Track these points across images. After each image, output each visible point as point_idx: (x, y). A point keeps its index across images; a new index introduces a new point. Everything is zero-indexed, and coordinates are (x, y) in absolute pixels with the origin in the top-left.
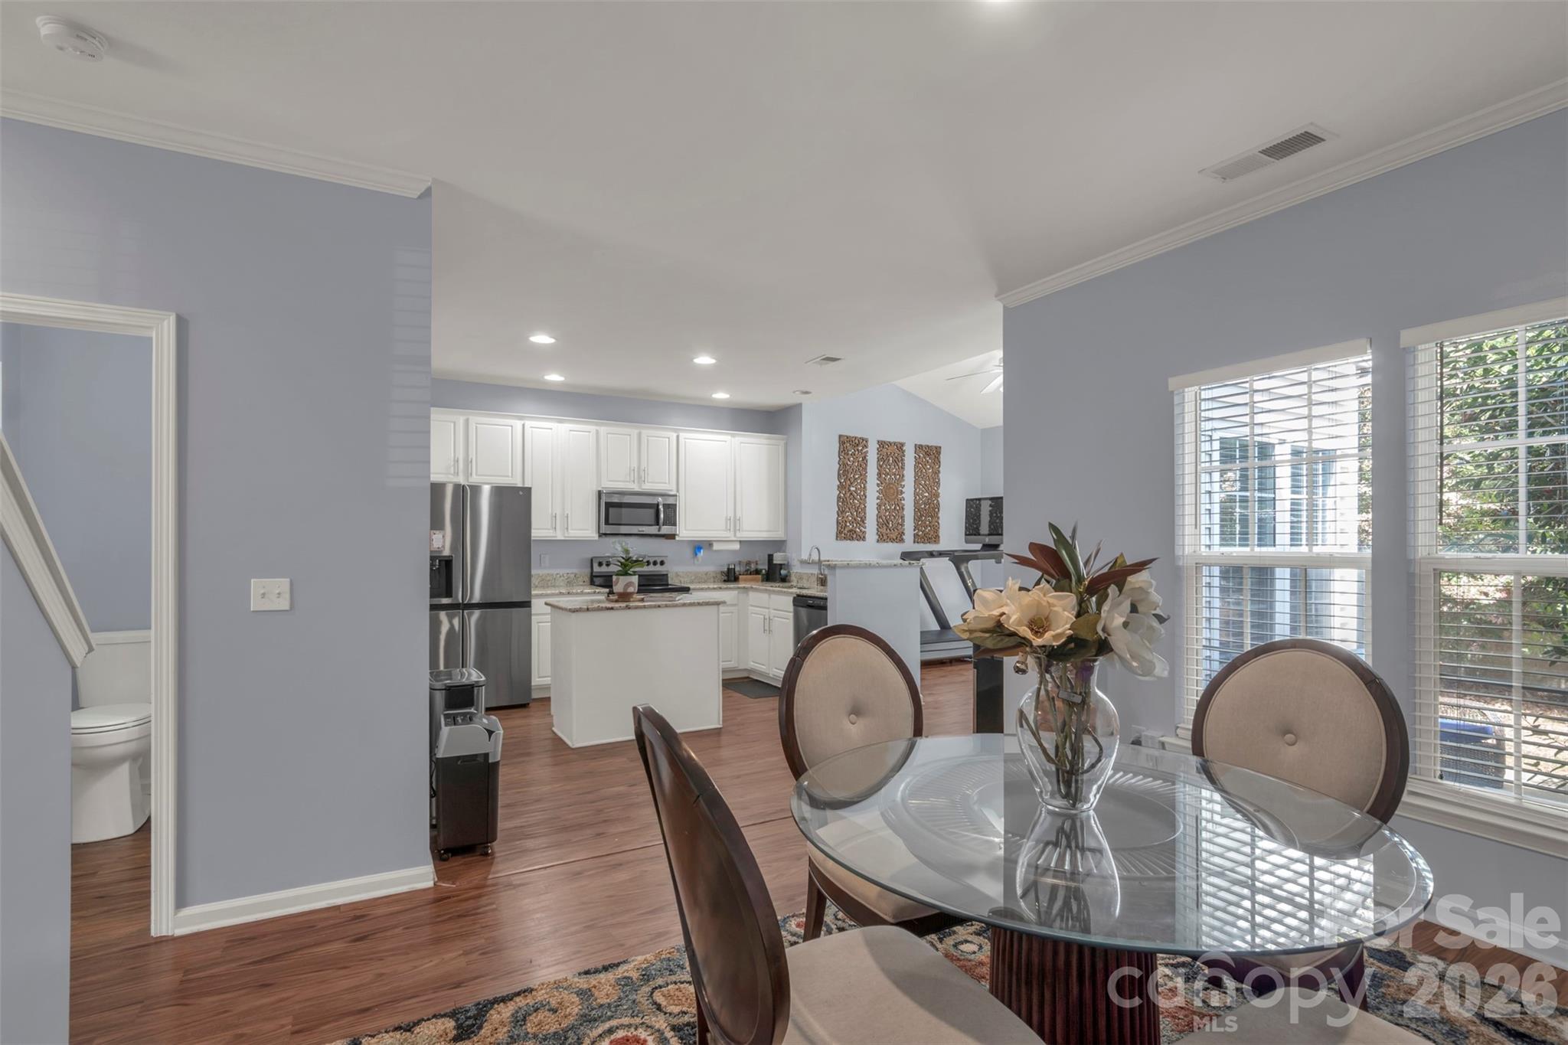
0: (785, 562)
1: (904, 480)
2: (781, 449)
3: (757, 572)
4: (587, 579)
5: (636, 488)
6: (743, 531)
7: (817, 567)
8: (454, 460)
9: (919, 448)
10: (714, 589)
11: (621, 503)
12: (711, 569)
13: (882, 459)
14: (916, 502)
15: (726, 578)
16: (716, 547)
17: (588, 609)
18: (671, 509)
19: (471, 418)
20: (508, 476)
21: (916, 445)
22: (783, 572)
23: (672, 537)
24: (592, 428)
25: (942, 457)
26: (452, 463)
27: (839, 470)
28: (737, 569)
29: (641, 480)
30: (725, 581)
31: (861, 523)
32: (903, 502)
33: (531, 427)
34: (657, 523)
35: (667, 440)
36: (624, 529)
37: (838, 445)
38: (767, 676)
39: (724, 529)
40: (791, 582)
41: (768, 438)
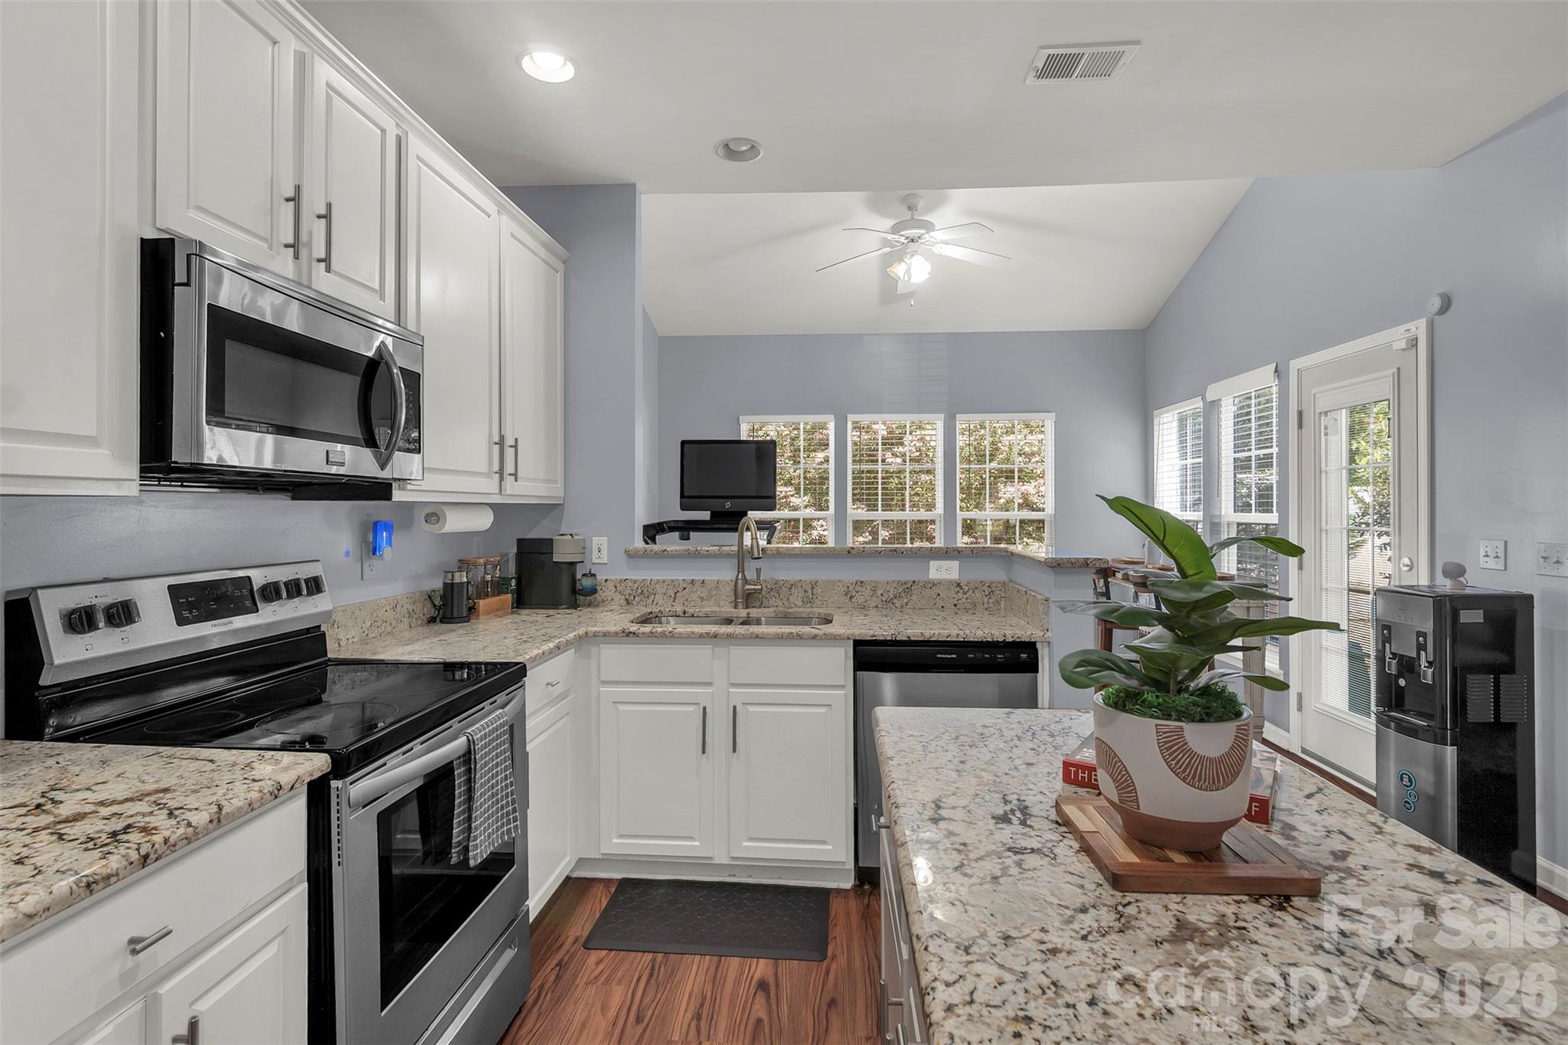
0: (582, 559)
2: (560, 281)
15: (435, 613)
16: (451, 522)
29: (310, 253)
30: (432, 622)
35: (379, 134)
38: (706, 864)
39: (486, 470)
40: (597, 606)
41: (545, 245)
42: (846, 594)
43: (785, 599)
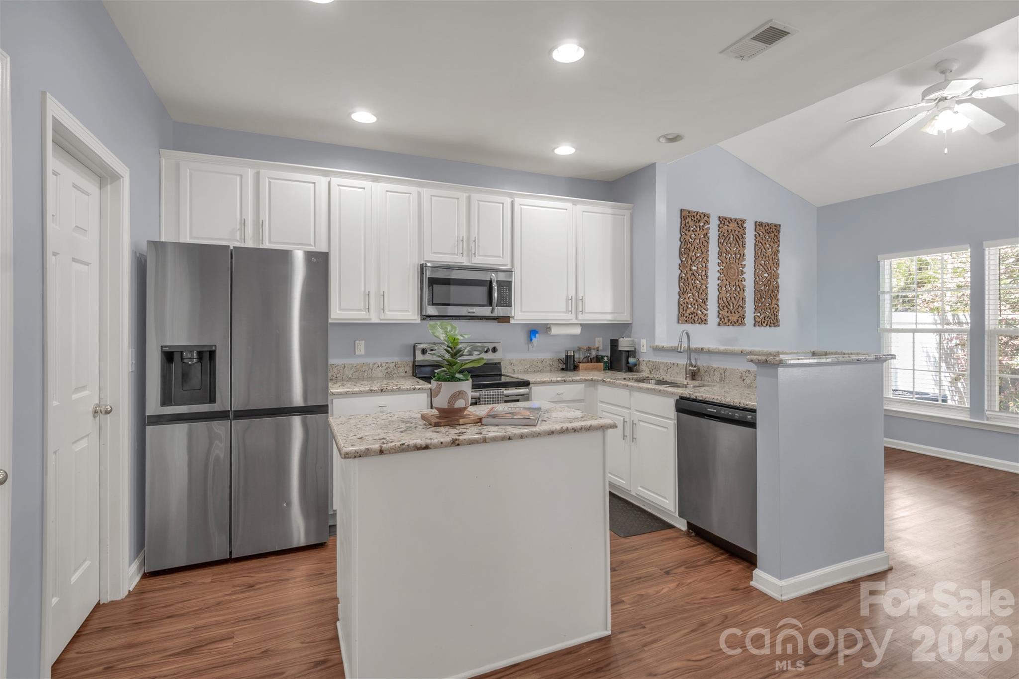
0: (633, 349)
1: (744, 260)
2: (627, 219)
3: (598, 359)
4: (409, 369)
5: (464, 261)
6: (586, 313)
7: (685, 355)
8: (241, 223)
9: (758, 225)
10: (558, 382)
11: (449, 279)
12: (547, 356)
13: (723, 237)
14: (756, 282)
15: (564, 366)
16: (555, 331)
17: (381, 452)
18: (506, 286)
19: (262, 172)
20: (311, 245)
21: (756, 222)
22: (632, 360)
23: (506, 319)
24: (414, 189)
25: (782, 236)
26: (238, 227)
27: (680, 247)
28: (576, 356)
29: (471, 253)
30: (563, 369)
31: (702, 305)
32: (743, 282)
33: (339, 185)
34: (490, 302)
35: (501, 205)
36: (452, 311)
37: (679, 220)
38: (628, 493)
39: (565, 310)
40: (640, 372)
41: (613, 208)
42: (741, 377)
43: (712, 377)
